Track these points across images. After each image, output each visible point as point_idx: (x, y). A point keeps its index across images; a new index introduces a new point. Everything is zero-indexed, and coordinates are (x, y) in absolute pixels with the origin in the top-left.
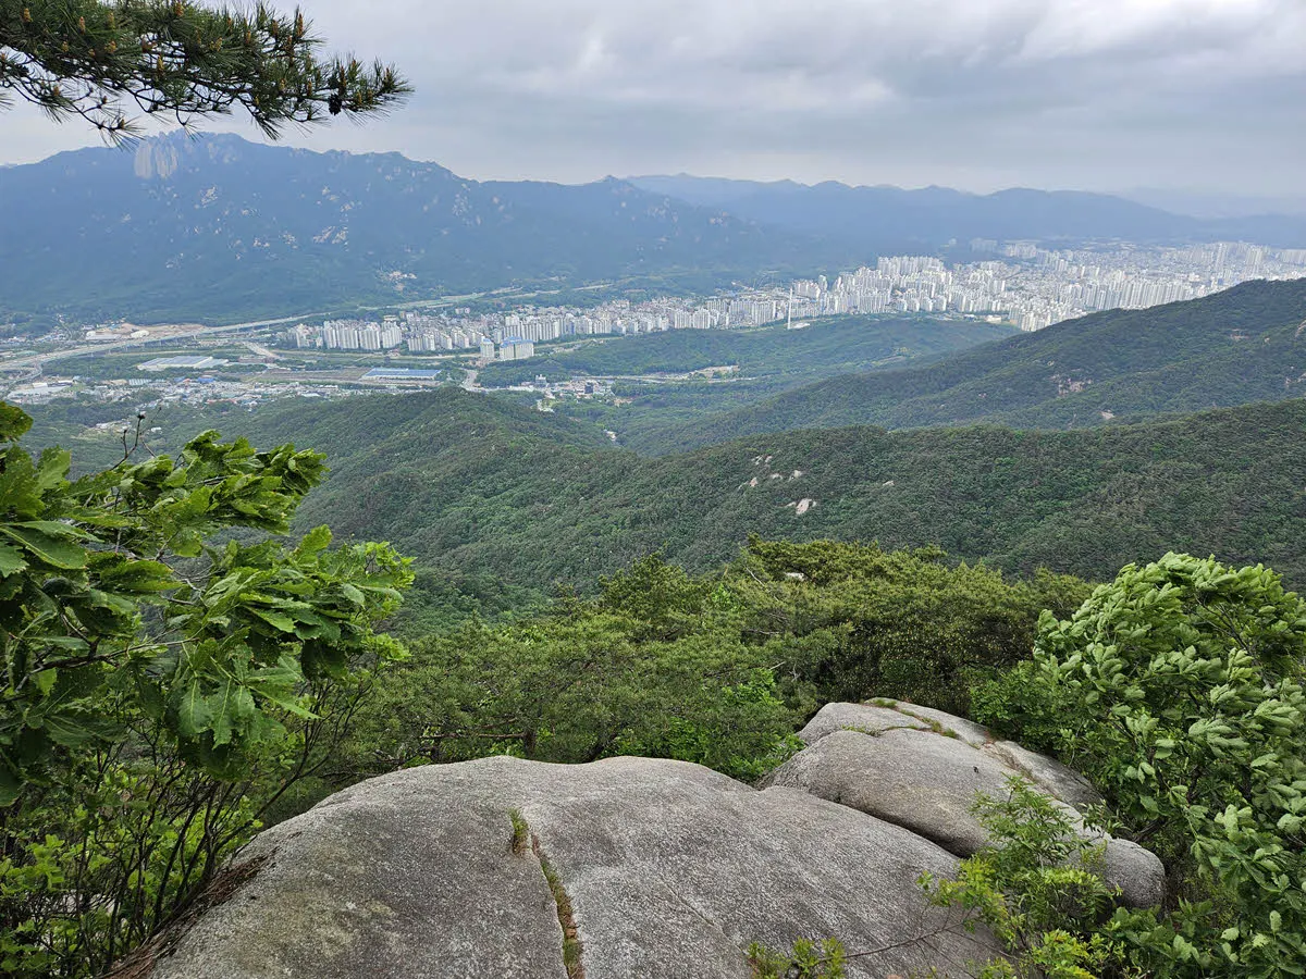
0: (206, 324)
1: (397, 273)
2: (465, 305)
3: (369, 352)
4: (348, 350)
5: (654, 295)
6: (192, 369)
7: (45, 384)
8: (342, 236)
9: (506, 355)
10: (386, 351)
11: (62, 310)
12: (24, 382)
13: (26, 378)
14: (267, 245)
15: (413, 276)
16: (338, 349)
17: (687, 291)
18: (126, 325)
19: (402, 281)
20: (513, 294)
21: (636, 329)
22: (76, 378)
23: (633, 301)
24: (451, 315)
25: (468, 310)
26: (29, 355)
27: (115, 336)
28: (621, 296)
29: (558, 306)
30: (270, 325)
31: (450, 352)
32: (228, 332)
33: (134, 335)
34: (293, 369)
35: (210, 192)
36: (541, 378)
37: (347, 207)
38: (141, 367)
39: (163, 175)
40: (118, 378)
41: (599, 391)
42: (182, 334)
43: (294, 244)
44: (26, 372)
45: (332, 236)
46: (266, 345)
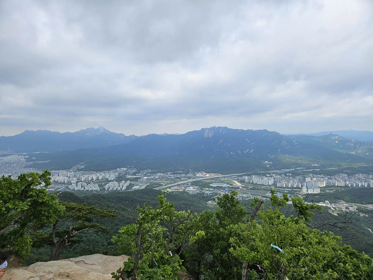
0: (222, 174)
1: (267, 162)
2: (289, 172)
3: (265, 186)
4: (259, 185)
5: (357, 173)
6: (222, 187)
7: (192, 188)
8: (252, 151)
9: (310, 191)
10: (270, 186)
11: (190, 168)
12: (188, 187)
13: (188, 185)
14: (234, 153)
15: (272, 163)
16: (256, 184)
17: (369, 172)
18: (204, 173)
19: (269, 164)
20: (303, 169)
21: (355, 186)
22: (198, 187)
23: (349, 175)
24: (285, 175)
25: (291, 174)
26: (187, 180)
27: (203, 176)
28: (343, 172)
29: (320, 175)
30: (237, 175)
31: (290, 188)
32: (227, 176)
33: (206, 176)
34: (247, 189)
35: (221, 141)
36: (327, 202)
37: (252, 144)
38: (211, 185)
39: (210, 137)
40: (207, 188)
41: (351, 209)
42: (216, 176)
43: (240, 153)
44: (188, 184)
45: (249, 151)
46: (237, 181)
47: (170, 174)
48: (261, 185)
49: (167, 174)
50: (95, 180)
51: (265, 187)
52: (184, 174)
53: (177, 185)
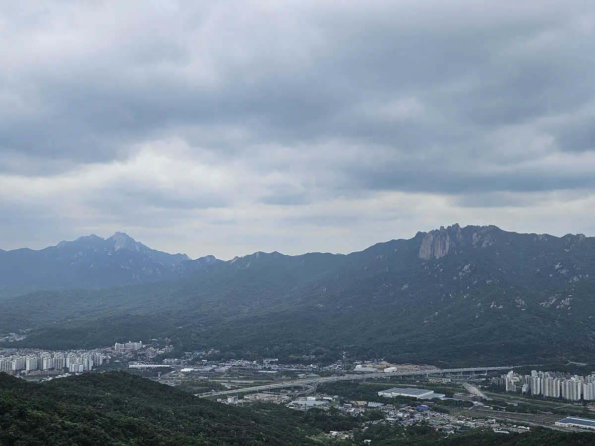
0: (439, 366)
3: (569, 401)
4: (549, 398)
6: (415, 399)
7: (314, 398)
8: (566, 302)
12: (303, 395)
13: (305, 392)
14: (501, 307)
16: (540, 396)
18: (384, 362)
22: (336, 397)
27: (373, 370)
30: (489, 371)
32: (454, 373)
33: (386, 370)
34: (495, 408)
35: (466, 267)
37: (575, 279)
38: (380, 393)
40: (362, 400)
43: (523, 307)
44: (307, 389)
45: (558, 302)
46: (480, 386)
47: (272, 363)
48: (555, 399)
49: (262, 363)
50: (29, 372)
51: (570, 405)
52: (314, 362)
53: (272, 390)
